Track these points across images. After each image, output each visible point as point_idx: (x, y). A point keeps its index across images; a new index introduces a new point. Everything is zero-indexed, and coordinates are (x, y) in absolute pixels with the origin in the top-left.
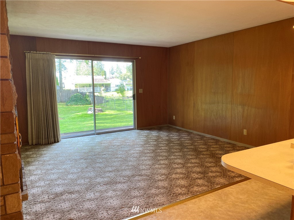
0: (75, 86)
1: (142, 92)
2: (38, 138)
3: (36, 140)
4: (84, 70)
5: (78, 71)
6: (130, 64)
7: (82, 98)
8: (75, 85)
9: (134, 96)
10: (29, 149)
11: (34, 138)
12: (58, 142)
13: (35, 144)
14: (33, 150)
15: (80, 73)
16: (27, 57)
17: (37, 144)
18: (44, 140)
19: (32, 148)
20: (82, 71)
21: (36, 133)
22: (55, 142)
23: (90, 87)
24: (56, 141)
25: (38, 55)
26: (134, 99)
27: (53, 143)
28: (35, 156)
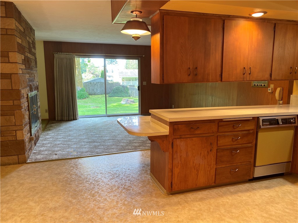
0: (122, 80)
1: (146, 84)
2: (62, 116)
3: (60, 117)
4: (133, 64)
5: (127, 65)
6: (137, 61)
7: (122, 90)
8: (122, 78)
9: (139, 87)
10: (55, 123)
11: (59, 116)
12: (76, 120)
13: (60, 120)
14: (57, 123)
15: (129, 67)
16: (55, 57)
17: (61, 120)
18: (65, 118)
19: (56, 122)
20: (131, 64)
21: (60, 112)
22: (74, 120)
23: (136, 81)
24: (75, 118)
25: (63, 55)
26: (139, 90)
27: (72, 120)
28: (56, 126)
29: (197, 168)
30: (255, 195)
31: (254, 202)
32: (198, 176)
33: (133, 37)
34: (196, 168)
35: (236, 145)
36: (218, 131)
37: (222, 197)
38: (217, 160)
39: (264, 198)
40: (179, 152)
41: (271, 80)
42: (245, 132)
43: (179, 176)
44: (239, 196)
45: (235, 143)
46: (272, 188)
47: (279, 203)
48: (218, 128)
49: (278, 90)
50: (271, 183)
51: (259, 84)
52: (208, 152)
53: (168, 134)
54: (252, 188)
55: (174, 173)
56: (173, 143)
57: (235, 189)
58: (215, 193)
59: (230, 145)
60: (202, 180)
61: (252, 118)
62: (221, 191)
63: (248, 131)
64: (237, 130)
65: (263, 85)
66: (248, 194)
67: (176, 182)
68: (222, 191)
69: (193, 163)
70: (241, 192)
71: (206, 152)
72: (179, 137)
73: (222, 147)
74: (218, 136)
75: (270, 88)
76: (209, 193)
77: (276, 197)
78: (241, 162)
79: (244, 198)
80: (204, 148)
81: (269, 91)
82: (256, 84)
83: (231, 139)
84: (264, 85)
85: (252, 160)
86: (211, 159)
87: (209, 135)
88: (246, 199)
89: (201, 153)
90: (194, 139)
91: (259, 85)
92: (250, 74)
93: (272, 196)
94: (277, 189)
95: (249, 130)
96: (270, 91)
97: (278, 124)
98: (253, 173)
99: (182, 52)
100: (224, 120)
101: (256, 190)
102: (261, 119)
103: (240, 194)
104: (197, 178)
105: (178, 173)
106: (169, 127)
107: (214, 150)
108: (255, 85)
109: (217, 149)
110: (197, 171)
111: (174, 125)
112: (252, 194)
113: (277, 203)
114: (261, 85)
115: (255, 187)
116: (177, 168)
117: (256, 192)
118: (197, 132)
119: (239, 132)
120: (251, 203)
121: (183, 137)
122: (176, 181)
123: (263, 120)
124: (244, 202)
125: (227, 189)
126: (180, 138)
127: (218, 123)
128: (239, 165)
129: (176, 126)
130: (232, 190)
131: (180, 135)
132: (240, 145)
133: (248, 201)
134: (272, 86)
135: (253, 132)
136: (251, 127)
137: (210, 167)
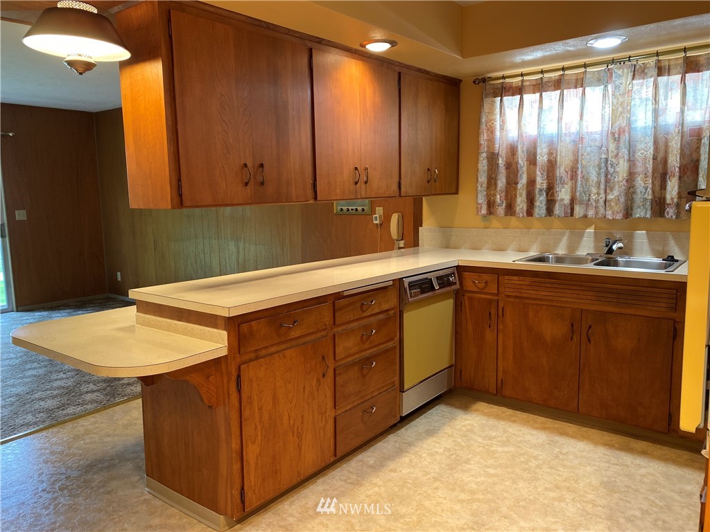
29: (298, 428)
30: (420, 456)
31: (427, 473)
32: (300, 451)
33: (71, 63)
34: (296, 428)
35: (369, 349)
36: (334, 324)
37: (361, 485)
38: (337, 395)
39: (438, 457)
40: (256, 398)
41: (400, 196)
42: (381, 316)
43: (259, 464)
44: (392, 471)
45: (367, 346)
46: (439, 429)
47: (469, 460)
48: (334, 314)
49: (395, 218)
50: (430, 420)
51: (350, 208)
52: (318, 380)
53: (224, 352)
54: (406, 443)
55: (247, 461)
56: (239, 376)
57: (376, 455)
58: (341, 480)
59: (357, 353)
60: (310, 457)
61: (391, 283)
62: (350, 472)
63: (386, 314)
64: (369, 314)
65: (360, 209)
66: (406, 459)
67: (253, 484)
68: (351, 470)
69: (289, 419)
70: (391, 458)
71: (314, 383)
72: (253, 355)
73: (344, 362)
74: (334, 335)
75: (375, 214)
76: (326, 487)
77: (457, 448)
78: (379, 389)
79: (404, 471)
80: (310, 372)
81: (375, 222)
82: (345, 208)
83: (359, 338)
84: (363, 210)
85: (397, 379)
86: (326, 396)
87: (319, 335)
88: (410, 473)
89: (304, 387)
90: (288, 353)
91: (352, 210)
92: (366, 183)
93: (449, 450)
94: (448, 430)
95: (387, 311)
96: (378, 222)
97: (433, 289)
98: (400, 406)
99: (224, 121)
100: (345, 294)
101: (415, 446)
102: (406, 281)
103: (392, 465)
104: (300, 455)
105: (257, 458)
106: (225, 333)
107: (330, 374)
108: (342, 210)
109: (335, 369)
110: (298, 438)
111: (239, 326)
112: (413, 457)
113: (467, 462)
114: (357, 210)
115: (410, 439)
116: (253, 443)
117: (417, 449)
118: (294, 334)
119: (372, 319)
120: (425, 478)
121: (263, 353)
122: (253, 480)
123: (410, 283)
124: (410, 481)
125: (360, 461)
126: (257, 358)
127: (334, 302)
128: (376, 396)
129: (245, 327)
130: (371, 461)
131: (256, 350)
132: (375, 349)
133: (414, 475)
134: (379, 211)
135: (394, 313)
136: (391, 301)
137: (324, 418)
